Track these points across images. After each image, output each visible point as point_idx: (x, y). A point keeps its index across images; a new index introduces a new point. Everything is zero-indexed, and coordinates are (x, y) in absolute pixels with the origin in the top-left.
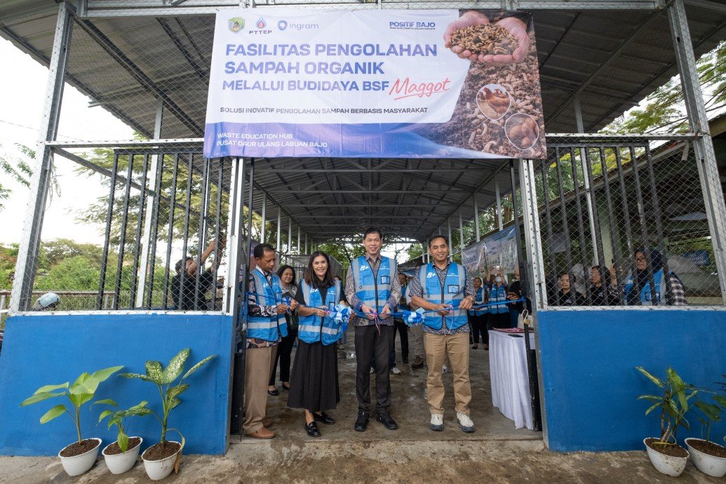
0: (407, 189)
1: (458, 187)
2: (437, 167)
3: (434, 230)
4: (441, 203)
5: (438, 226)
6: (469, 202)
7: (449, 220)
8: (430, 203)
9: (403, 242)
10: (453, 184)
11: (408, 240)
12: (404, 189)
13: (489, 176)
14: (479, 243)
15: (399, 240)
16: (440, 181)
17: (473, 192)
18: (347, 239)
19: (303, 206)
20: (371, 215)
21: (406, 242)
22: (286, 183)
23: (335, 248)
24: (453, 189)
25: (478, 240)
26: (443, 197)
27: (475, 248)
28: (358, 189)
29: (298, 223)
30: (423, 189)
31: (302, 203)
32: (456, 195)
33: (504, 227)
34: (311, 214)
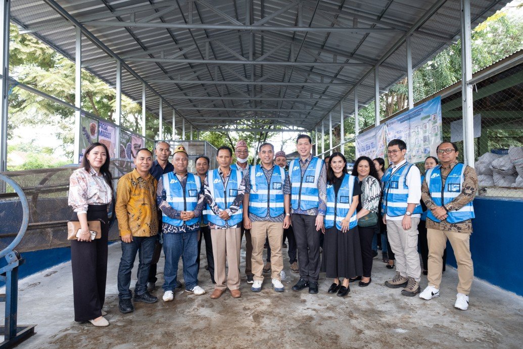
0: (296, 61)
1: (356, 59)
2: (335, 26)
3: (325, 117)
4: (334, 82)
5: (329, 112)
6: (367, 81)
7: (343, 104)
8: (322, 82)
9: (290, 130)
10: (352, 55)
11: (295, 128)
12: (293, 60)
13: (400, 39)
14: (379, 126)
15: (286, 128)
16: (336, 52)
17: (374, 66)
18: (232, 127)
19: (173, 82)
20: (255, 96)
21: (293, 130)
22: (145, 49)
23: (218, 137)
24: (351, 61)
25: (378, 124)
26: (337, 75)
27: (373, 134)
28: (238, 59)
29: (172, 106)
30: (316, 61)
31: (171, 78)
32: (353, 70)
33: (415, 105)
34: (186, 94)
